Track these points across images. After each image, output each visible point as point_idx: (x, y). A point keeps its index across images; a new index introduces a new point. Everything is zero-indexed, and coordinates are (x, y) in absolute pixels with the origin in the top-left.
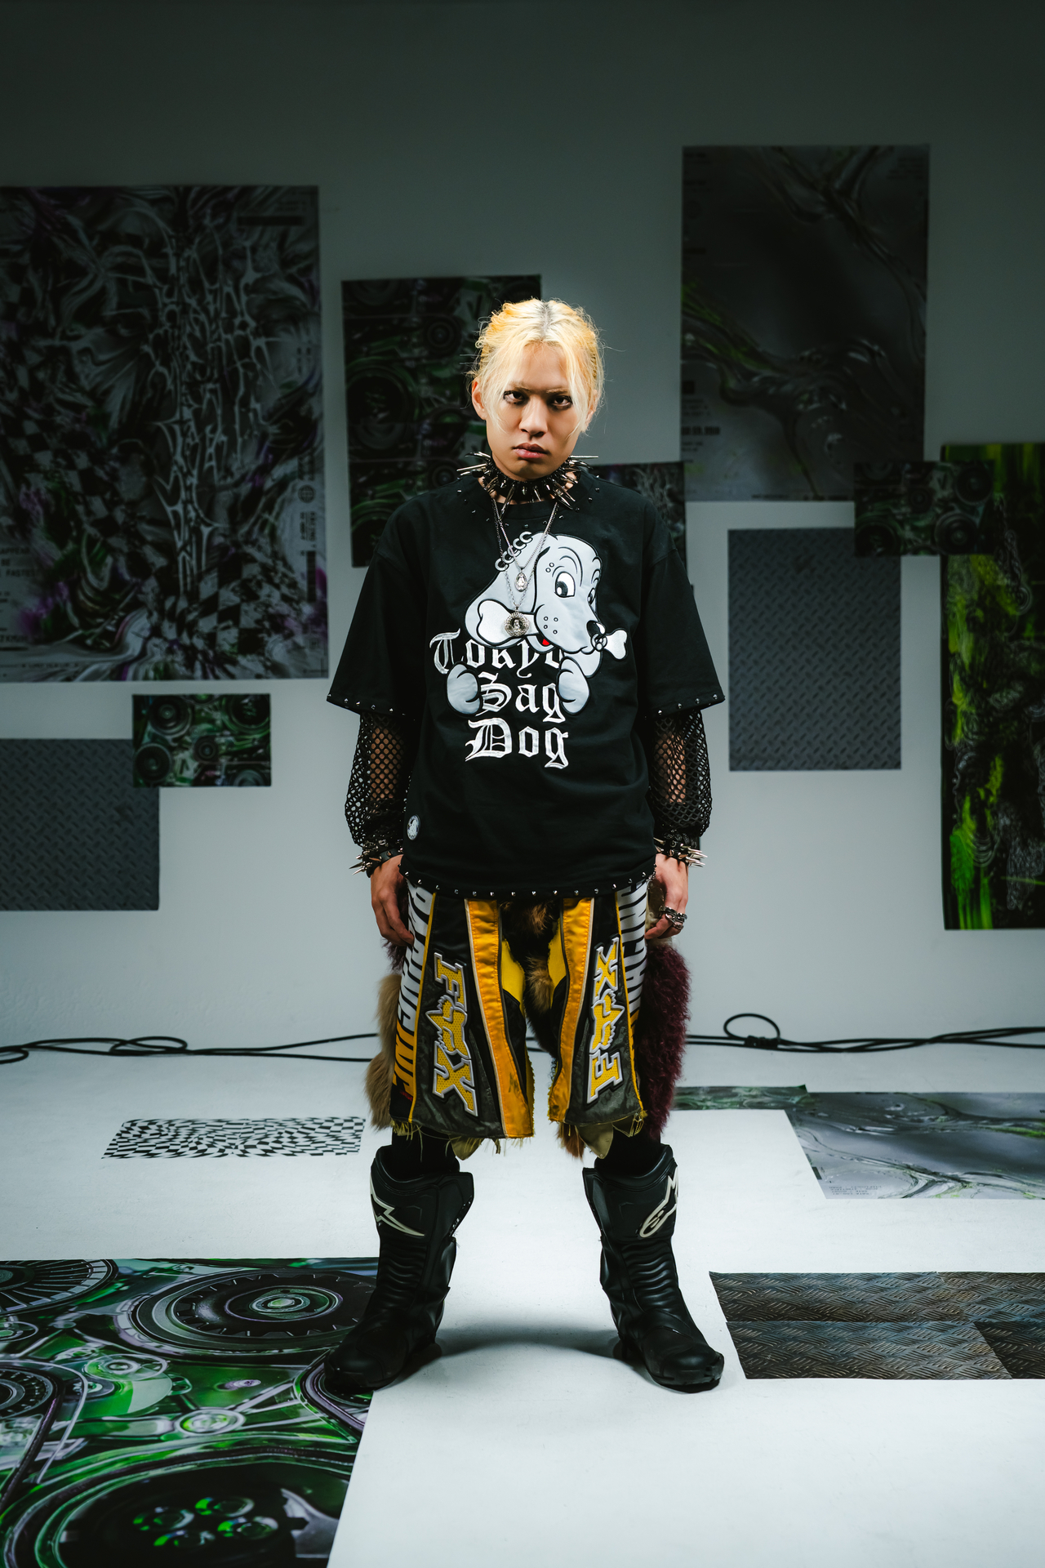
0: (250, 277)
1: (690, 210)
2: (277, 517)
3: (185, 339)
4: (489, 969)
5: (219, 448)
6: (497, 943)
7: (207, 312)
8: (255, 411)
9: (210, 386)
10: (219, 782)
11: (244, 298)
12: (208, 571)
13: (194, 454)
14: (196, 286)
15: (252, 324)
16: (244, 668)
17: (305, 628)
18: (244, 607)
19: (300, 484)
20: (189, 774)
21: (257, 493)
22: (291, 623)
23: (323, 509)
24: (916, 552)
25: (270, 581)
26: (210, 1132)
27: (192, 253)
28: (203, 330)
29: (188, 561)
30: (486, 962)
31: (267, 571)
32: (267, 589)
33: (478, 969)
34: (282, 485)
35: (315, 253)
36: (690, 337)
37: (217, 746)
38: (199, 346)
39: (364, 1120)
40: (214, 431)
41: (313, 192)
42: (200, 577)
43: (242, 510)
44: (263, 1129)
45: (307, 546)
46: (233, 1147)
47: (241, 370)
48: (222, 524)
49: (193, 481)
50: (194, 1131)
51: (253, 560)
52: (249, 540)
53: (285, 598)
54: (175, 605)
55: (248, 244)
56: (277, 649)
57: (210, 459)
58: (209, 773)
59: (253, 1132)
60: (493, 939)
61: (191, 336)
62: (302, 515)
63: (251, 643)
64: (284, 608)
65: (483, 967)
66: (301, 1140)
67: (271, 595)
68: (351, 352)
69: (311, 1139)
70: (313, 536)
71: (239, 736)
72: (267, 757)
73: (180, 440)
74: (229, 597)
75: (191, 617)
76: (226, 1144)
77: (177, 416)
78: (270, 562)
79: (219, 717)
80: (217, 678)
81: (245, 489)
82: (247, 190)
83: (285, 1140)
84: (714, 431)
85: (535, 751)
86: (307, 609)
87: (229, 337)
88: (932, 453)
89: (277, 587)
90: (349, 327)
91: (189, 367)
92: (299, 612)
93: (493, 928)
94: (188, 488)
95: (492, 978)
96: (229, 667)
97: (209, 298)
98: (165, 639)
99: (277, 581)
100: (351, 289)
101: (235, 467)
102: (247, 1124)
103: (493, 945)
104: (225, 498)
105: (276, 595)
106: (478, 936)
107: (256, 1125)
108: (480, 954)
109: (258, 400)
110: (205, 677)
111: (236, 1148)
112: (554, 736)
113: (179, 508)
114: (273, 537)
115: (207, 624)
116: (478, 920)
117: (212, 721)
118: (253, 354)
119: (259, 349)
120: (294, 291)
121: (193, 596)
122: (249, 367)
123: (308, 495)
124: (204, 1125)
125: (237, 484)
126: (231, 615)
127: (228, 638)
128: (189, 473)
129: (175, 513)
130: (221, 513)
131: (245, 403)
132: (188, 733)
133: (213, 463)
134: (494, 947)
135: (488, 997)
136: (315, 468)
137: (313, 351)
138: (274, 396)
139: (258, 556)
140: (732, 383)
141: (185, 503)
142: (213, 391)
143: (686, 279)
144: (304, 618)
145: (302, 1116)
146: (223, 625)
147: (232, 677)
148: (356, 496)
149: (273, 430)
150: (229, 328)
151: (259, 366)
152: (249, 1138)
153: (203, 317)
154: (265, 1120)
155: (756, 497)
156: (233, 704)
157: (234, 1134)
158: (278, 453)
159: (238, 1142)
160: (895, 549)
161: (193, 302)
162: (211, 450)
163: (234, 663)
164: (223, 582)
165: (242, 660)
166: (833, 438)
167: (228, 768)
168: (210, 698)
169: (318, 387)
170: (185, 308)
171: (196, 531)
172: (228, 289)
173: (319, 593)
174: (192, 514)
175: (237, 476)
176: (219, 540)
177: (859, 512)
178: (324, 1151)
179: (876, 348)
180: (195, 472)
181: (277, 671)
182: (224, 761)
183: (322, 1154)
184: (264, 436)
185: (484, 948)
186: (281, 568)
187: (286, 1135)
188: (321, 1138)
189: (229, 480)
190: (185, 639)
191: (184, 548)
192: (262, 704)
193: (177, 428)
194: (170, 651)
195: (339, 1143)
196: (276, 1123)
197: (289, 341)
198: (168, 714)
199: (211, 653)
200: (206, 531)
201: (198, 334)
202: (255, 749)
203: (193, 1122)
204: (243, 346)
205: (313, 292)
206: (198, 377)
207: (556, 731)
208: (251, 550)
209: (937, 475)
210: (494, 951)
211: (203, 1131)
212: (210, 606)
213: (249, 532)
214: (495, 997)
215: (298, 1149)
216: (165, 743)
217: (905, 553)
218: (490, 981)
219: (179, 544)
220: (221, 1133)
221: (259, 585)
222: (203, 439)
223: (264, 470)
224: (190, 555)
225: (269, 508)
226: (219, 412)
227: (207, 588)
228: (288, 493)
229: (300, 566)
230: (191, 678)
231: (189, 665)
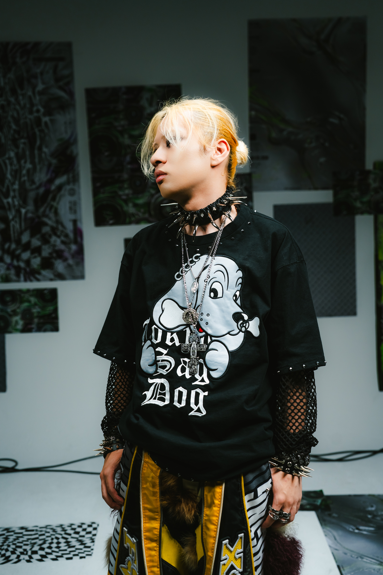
0: (40, 87)
1: (252, 51)
2: (58, 203)
3: (10, 119)
4: (154, 544)
5: (28, 171)
6: (159, 528)
7: (19, 104)
8: (45, 153)
9: (23, 141)
10: (34, 330)
11: (38, 98)
12: (26, 230)
13: (16, 174)
14: (14, 92)
15: (42, 110)
16: (44, 276)
17: (73, 256)
18: (44, 247)
19: (68, 187)
20: (19, 327)
21: (47, 192)
22: (67, 254)
23: (79, 199)
24: (362, 213)
25: (56, 234)
26: (15, 540)
27: (11, 75)
28: (18, 113)
29: (15, 225)
30: (151, 540)
31: (54, 230)
32: (54, 239)
33: (145, 544)
34: (60, 188)
35: (71, 76)
36: (253, 113)
37: (32, 314)
38: (17, 121)
39: (98, 525)
40: (25, 162)
41: (69, 45)
42: (21, 233)
43: (40, 201)
44: (44, 535)
45: (72, 217)
46: (25, 553)
47: (38, 133)
48: (31, 207)
49: (16, 187)
50: (7, 539)
51: (46, 224)
52: (44, 215)
53: (63, 242)
54: (9, 247)
55: (38, 71)
56: (60, 266)
57: (24, 176)
58: (29, 326)
59: (37, 538)
60: (156, 525)
61: (13, 117)
62: (70, 202)
63: (47, 264)
64: (62, 247)
65: (149, 543)
66: (63, 546)
67: (56, 241)
68: (91, 123)
69: (68, 543)
70: (75, 212)
71: (43, 308)
72: (56, 318)
73: (9, 167)
74: (36, 242)
75: (18, 252)
76: (21, 550)
77: (7, 156)
78: (54, 225)
79: (33, 300)
80: (31, 281)
81: (42, 190)
82: (37, 45)
83: (54, 545)
84: (265, 158)
85: (183, 404)
86: (74, 247)
87: (31, 117)
88: (369, 166)
89: (59, 237)
90: (90, 111)
91: (12, 132)
92: (70, 249)
93: (157, 517)
94: (14, 191)
95: (155, 550)
96: (38, 276)
97: (21, 98)
98: (5, 263)
99: (59, 233)
100: (90, 93)
101: (36, 179)
102: (37, 530)
103: (156, 529)
104: (32, 195)
105: (58, 241)
106: (147, 521)
107: (41, 531)
108: (147, 534)
109: (47, 147)
110: (25, 280)
111: (27, 554)
112: (197, 395)
113: (10, 200)
114: (56, 213)
115: (26, 255)
116: (147, 511)
117: (29, 301)
118: (43, 124)
119: (46, 123)
120: (62, 94)
121: (18, 242)
122: (41, 131)
123: (72, 193)
124: (12, 533)
125: (38, 188)
126: (37, 251)
127: (36, 262)
128: (13, 184)
129: (8, 203)
130: (31, 202)
131: (40, 149)
132: (19, 308)
133: (25, 178)
134: (156, 530)
135: (151, 564)
136: (75, 179)
137: (72, 123)
138: (54, 145)
139: (49, 222)
140: (274, 135)
141: (14, 197)
142: (24, 143)
143: (251, 84)
144: (72, 251)
145: (66, 523)
146: (34, 255)
147: (38, 280)
148: (96, 192)
149: (54, 161)
150: (31, 112)
151: (46, 131)
152: (35, 543)
153: (18, 107)
154: (46, 527)
155: (286, 189)
156: (39, 293)
157: (28, 539)
158: (57, 173)
159: (28, 548)
160: (352, 212)
161: (12, 100)
162: (24, 172)
163: (39, 273)
164: (32, 235)
165: (44, 272)
166: (322, 160)
167: (38, 324)
168: (28, 291)
169: (75, 141)
170: (9, 103)
171: (18, 211)
172: (30, 93)
173: (79, 239)
174: (16, 203)
175: (38, 184)
176: (30, 215)
177: (335, 195)
178: (74, 555)
179: (342, 116)
180: (17, 183)
181: (60, 277)
182: (36, 320)
183: (71, 558)
184: (50, 165)
185: (149, 530)
186: (60, 228)
187: (55, 541)
188: (74, 542)
189: (34, 187)
190: (15, 263)
191: (13, 219)
192: (54, 293)
193: (7, 161)
194: (8, 269)
195: (82, 547)
196: (52, 529)
197: (61, 118)
198: (8, 299)
199: (28, 270)
200: (23, 211)
201: (15, 115)
202: (50, 315)
203: (7, 530)
204: (38, 121)
205: (71, 94)
206: (17, 136)
207: (198, 390)
208: (46, 220)
209: (372, 176)
210: (156, 533)
211: (11, 539)
212: (27, 247)
213: (44, 211)
214: (156, 564)
215: (59, 554)
216: (7, 312)
217: (357, 213)
218: (153, 553)
219: (11, 217)
220: (21, 540)
221: (50, 236)
222: (20, 166)
223: (51, 181)
224: (16, 222)
225: (54, 199)
226: (28, 153)
227: (25, 238)
228: (62, 192)
229: (70, 226)
230: (18, 281)
231: (18, 275)
